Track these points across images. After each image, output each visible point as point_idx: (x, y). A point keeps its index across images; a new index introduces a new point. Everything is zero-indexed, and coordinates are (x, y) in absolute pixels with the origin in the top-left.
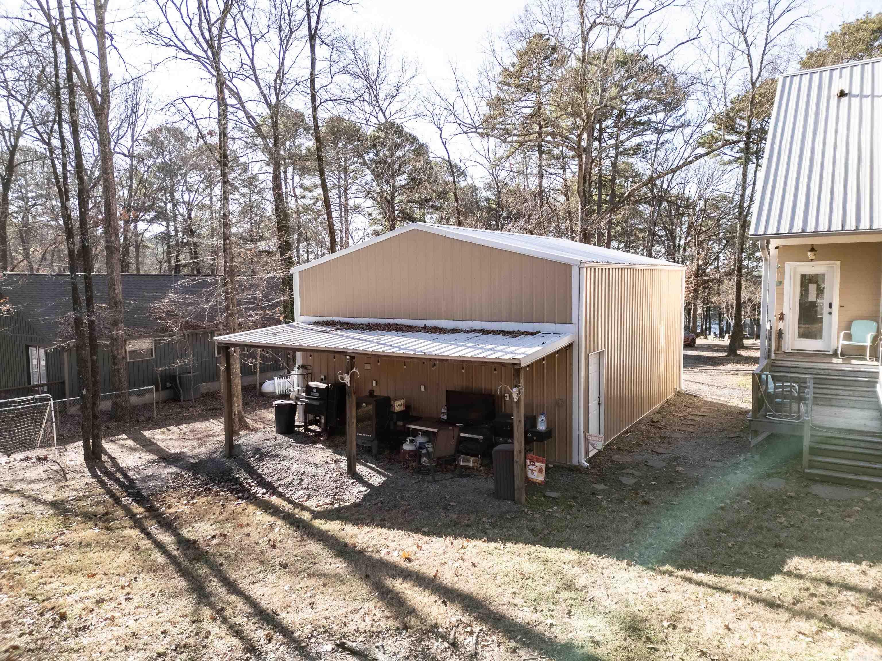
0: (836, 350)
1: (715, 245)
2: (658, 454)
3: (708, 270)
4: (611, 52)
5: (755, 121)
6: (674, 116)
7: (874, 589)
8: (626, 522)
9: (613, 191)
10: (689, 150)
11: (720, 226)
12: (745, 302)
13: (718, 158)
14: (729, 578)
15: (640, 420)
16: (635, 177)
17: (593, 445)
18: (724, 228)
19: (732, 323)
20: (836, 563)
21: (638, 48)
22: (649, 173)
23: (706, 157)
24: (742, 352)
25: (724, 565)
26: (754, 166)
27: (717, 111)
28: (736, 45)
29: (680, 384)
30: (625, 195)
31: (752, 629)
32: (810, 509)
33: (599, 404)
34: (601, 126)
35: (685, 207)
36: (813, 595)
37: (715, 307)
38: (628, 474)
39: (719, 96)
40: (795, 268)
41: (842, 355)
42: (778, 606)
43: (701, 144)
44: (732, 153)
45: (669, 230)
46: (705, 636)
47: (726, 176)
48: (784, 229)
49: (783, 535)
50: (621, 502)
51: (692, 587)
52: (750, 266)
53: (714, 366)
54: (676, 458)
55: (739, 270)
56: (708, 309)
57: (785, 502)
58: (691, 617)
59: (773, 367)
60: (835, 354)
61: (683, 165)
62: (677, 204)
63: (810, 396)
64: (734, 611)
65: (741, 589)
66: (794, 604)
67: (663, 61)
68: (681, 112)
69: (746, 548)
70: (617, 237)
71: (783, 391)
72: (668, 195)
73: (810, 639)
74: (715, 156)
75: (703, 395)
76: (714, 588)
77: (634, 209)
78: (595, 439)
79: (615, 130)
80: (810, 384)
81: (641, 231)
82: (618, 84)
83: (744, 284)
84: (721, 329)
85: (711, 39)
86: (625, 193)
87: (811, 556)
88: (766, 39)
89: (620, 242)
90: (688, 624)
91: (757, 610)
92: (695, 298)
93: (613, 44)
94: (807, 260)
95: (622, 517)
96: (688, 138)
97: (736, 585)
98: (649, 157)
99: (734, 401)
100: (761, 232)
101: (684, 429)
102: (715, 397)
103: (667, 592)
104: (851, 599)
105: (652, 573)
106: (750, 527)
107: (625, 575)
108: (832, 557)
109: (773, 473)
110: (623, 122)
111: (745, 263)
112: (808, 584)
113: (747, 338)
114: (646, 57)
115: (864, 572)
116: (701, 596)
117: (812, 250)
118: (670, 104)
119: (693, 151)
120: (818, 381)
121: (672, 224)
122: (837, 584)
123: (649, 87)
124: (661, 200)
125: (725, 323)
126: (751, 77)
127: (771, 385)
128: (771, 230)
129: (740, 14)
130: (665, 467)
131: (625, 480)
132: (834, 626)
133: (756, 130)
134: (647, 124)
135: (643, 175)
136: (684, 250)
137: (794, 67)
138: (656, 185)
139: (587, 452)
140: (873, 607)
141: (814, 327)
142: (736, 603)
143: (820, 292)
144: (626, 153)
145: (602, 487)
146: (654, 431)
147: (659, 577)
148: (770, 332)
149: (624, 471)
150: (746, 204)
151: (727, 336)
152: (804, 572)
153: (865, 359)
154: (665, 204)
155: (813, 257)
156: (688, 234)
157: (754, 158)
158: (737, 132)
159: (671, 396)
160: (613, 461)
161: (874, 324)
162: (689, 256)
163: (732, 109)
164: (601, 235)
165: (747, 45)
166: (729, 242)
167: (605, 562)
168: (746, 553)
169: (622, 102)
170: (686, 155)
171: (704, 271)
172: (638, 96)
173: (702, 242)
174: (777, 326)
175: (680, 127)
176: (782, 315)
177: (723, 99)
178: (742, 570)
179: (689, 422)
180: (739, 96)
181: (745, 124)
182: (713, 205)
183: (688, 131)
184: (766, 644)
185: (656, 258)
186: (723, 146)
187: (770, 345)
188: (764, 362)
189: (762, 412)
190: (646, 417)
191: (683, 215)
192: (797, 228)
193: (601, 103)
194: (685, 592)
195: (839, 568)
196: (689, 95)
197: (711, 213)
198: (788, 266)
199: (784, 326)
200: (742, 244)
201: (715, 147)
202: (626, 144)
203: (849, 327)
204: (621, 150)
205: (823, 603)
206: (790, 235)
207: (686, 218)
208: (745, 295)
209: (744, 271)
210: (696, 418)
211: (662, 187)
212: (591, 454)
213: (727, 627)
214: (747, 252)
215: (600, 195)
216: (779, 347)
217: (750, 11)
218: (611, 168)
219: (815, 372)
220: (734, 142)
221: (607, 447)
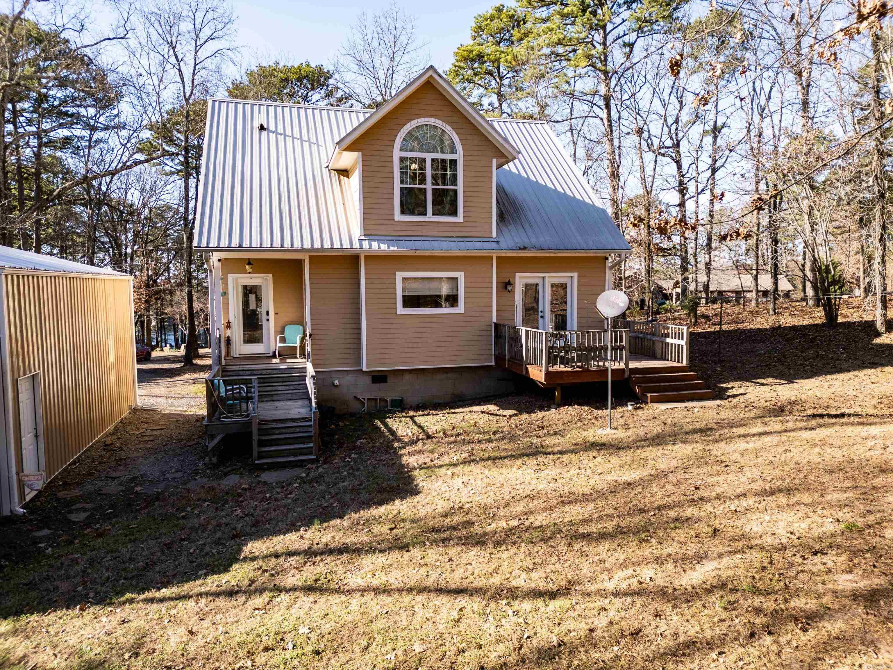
0: (275, 352)
1: (164, 255)
2: (113, 479)
3: (159, 281)
4: (18, 22)
5: (191, 137)
6: (108, 114)
7: (309, 548)
8: (77, 563)
9: (39, 187)
10: (127, 154)
11: (167, 236)
12: (197, 313)
13: (159, 167)
14: (191, 584)
15: (91, 446)
16: (66, 173)
17: (29, 486)
18: (172, 239)
19: (187, 333)
20: (282, 536)
21: (54, 28)
22: (83, 171)
23: (146, 165)
24: (198, 362)
25: (185, 573)
26: (195, 180)
27: (153, 120)
28: (166, 57)
29: (136, 401)
30: (55, 193)
31: (214, 623)
32: (261, 496)
33: (36, 436)
34: (14, 107)
35: (128, 214)
36: (266, 571)
37: (169, 318)
38: (77, 510)
39: (154, 104)
40: (237, 280)
41: (279, 356)
42: (237, 592)
43: (140, 150)
44: (170, 164)
45: (112, 237)
46: (169, 650)
47: (168, 187)
48: (224, 243)
49: (239, 526)
50: (71, 542)
51: (155, 606)
52: (200, 277)
53: (171, 377)
54: (134, 479)
55: (189, 281)
56: (162, 321)
57: (240, 495)
58: (154, 637)
59: (224, 372)
60: (274, 356)
61: (122, 169)
62: (119, 210)
63: (256, 395)
64: (198, 613)
65: (203, 589)
66: (250, 585)
67: (87, 51)
68: (115, 112)
69: (207, 549)
70: (50, 240)
71: (233, 393)
72: (108, 198)
73: (264, 611)
74: (154, 165)
75: (161, 408)
76: (176, 599)
77: (67, 209)
78: (32, 478)
79: (35, 115)
80: (255, 384)
81: (79, 235)
82: (33, 62)
83: (195, 295)
84: (176, 340)
85: (140, 43)
86: (54, 191)
87: (262, 537)
88: (195, 60)
89: (53, 247)
90: (151, 646)
91: (218, 604)
92: (147, 309)
93: (21, 13)
94: (245, 272)
95: (72, 560)
96: (126, 141)
97: (199, 588)
98: (82, 154)
99: (192, 409)
100: (204, 244)
101: (142, 446)
102: (173, 408)
103: (127, 622)
104: (293, 563)
105: (110, 609)
106: (210, 527)
107: (78, 622)
108: (278, 533)
109: (229, 471)
110: (45, 109)
111: (195, 274)
112: (261, 563)
113: (202, 347)
114: (68, 41)
115: (302, 537)
116: (164, 611)
117: (249, 264)
118: (101, 100)
119: (131, 156)
120: (262, 380)
121: (116, 230)
122: (283, 554)
123: (75, 76)
124: (100, 204)
125: (180, 333)
126: (184, 92)
127: (222, 389)
128: (213, 243)
129: (168, 28)
130: (123, 491)
131: (73, 517)
132: (281, 592)
133: (194, 147)
134: (76, 118)
135: (77, 173)
136: (132, 259)
137: (222, 94)
138: (93, 186)
139: (22, 496)
140: (309, 564)
141: (257, 334)
142: (199, 605)
143: (259, 300)
144: (50, 144)
145: (46, 532)
146: (108, 454)
147: (118, 610)
148: (219, 339)
149: (73, 507)
150: (190, 217)
151: (183, 346)
152: (257, 554)
153: (296, 358)
154: (105, 208)
155: (251, 270)
156: (135, 243)
157: (194, 172)
158: (176, 144)
159: (126, 413)
160: (58, 500)
161: (301, 327)
162: (138, 265)
163: (169, 120)
164: (26, 237)
165: (178, 61)
166: (178, 253)
167: (50, 618)
168: (207, 554)
169: (40, 84)
170: (124, 159)
171: (155, 281)
172: (62, 83)
173: (151, 251)
174: (225, 333)
175: (114, 127)
176: (229, 323)
177: (158, 108)
178: (204, 572)
179: (147, 438)
180: (174, 109)
181: (182, 138)
182: (159, 214)
183: (124, 133)
184: (227, 633)
185: (99, 266)
186: (163, 156)
187: (220, 352)
188: (215, 369)
189: (216, 415)
190: (97, 442)
191: (127, 221)
192: (235, 243)
193: (11, 79)
194: (147, 614)
195: (283, 540)
196: (122, 97)
197: (156, 223)
198: (231, 277)
199: (232, 333)
200: (190, 256)
201: (154, 155)
202: (52, 134)
203: (283, 332)
204: (45, 140)
205: (272, 575)
206: (229, 249)
207: (131, 226)
208: (197, 306)
209: (194, 282)
210: (155, 433)
211: (100, 189)
212: (28, 498)
213: (191, 632)
214: (195, 264)
215: (21, 189)
216: (228, 353)
217: (176, 27)
218: (34, 160)
219: (260, 372)
220: (173, 154)
221: (50, 486)
